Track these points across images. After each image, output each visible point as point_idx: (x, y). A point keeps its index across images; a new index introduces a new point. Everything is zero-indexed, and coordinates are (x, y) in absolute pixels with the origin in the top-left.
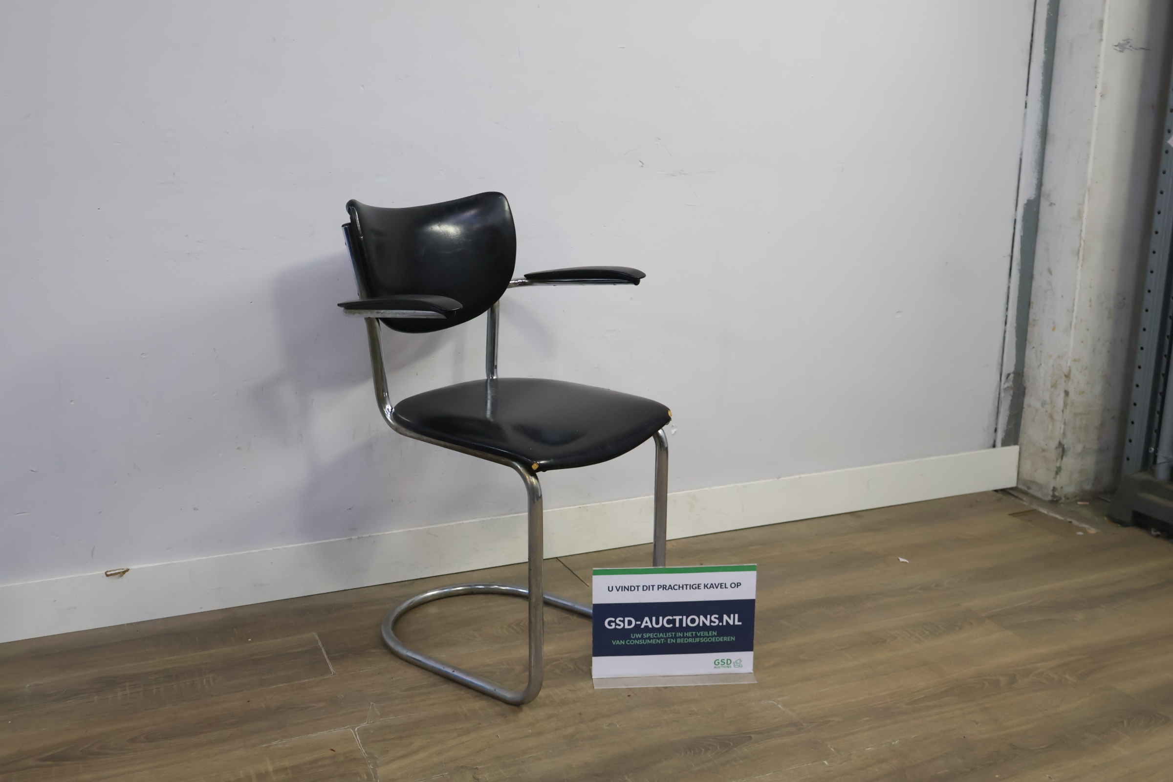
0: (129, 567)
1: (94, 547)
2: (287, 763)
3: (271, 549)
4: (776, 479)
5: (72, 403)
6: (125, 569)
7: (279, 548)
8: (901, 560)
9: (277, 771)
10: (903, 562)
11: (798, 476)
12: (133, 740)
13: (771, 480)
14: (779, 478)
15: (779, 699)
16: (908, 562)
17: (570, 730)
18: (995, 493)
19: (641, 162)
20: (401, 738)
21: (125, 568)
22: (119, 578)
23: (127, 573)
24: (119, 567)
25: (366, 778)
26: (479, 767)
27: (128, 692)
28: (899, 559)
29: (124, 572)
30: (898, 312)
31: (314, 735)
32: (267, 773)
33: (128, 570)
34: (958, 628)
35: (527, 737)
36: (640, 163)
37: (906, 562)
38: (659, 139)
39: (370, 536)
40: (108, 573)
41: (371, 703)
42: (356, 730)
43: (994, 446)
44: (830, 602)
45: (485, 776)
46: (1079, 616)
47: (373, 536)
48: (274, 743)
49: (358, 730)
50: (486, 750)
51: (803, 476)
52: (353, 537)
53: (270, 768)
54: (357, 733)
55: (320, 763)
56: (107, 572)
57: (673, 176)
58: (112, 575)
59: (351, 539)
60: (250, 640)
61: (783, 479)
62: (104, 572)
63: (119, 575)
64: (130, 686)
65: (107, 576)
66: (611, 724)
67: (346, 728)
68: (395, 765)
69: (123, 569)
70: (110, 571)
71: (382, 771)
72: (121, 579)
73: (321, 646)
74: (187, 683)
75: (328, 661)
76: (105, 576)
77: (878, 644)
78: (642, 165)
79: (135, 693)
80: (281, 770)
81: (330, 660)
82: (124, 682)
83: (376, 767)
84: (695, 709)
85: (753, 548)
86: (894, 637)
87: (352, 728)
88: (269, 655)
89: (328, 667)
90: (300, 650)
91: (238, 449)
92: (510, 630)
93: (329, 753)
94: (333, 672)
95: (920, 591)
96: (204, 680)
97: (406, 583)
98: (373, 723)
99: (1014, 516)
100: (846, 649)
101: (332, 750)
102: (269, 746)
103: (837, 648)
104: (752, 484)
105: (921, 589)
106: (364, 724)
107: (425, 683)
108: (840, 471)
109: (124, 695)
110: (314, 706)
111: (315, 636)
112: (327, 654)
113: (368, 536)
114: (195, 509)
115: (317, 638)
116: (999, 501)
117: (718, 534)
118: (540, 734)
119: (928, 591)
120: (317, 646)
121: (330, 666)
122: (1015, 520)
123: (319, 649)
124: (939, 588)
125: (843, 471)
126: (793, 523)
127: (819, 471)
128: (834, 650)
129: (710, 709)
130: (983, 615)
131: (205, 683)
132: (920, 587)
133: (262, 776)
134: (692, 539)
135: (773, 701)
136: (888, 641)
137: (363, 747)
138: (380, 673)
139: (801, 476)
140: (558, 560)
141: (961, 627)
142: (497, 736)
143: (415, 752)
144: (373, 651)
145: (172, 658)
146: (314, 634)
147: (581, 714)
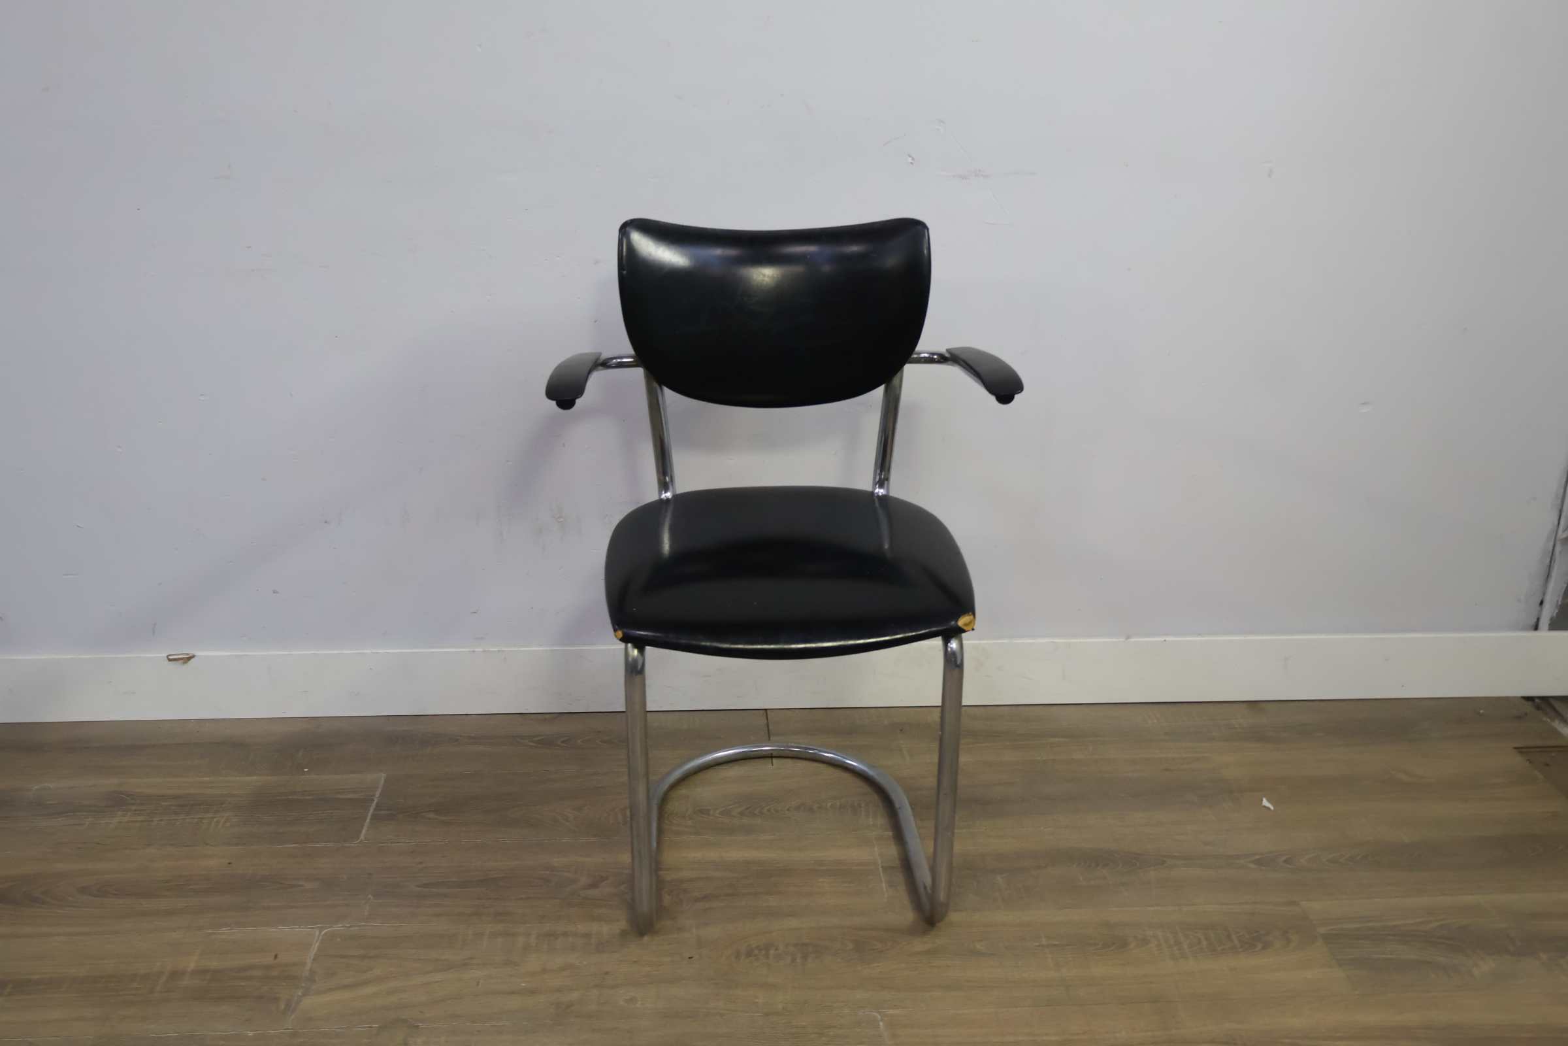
0: (196, 653)
1: (155, 624)
2: (214, 964)
3: (369, 651)
4: (1122, 639)
5: (119, 450)
6: (191, 655)
7: (380, 651)
8: (1265, 803)
9: (195, 972)
10: (1265, 807)
11: (1163, 639)
12: (83, 890)
13: (1115, 639)
14: (1128, 637)
15: (891, 1012)
16: (1272, 808)
17: (574, 996)
18: (1524, 702)
19: (910, 156)
20: (364, 957)
21: (191, 652)
22: (183, 663)
23: (192, 660)
24: (185, 650)
25: (283, 1008)
26: (421, 1025)
27: (126, 819)
28: (1262, 800)
29: (189, 659)
31: (272, 929)
32: (184, 972)
33: (193, 657)
34: (1260, 945)
35: (513, 993)
36: (910, 160)
37: (1269, 808)
38: (942, 122)
39: (499, 651)
40: (170, 657)
41: (370, 896)
42: (323, 933)
43: (1536, 628)
44: (1095, 859)
45: (419, 1041)
46: (1485, 966)
47: (503, 651)
48: (223, 930)
49: (326, 933)
50: (449, 1002)
51: (1170, 639)
52: (476, 650)
53: (192, 966)
54: (320, 938)
55: (248, 974)
56: (170, 655)
57: (964, 178)
58: (174, 660)
59: (474, 651)
60: (306, 770)
61: (1134, 639)
62: (166, 655)
63: (182, 661)
64: (136, 810)
65: (170, 660)
66: (632, 1000)
67: (314, 928)
68: (327, 998)
69: (187, 654)
70: (173, 655)
71: (308, 1002)
72: (185, 666)
73: (377, 796)
74: (196, 820)
75: (368, 820)
76: (166, 659)
77: (1113, 948)
78: (912, 161)
79: (133, 822)
80: (202, 972)
81: (371, 819)
82: (133, 804)
83: (306, 994)
84: (760, 1001)
85: (1052, 740)
86: (1145, 941)
87: (321, 929)
88: (310, 797)
89: (361, 831)
90: (350, 796)
91: (326, 522)
92: (620, 818)
93: (269, 960)
94: (362, 837)
95: (1252, 866)
96: (215, 820)
97: (548, 716)
98: (350, 927)
99: (1521, 752)
100: (1056, 945)
101: (276, 956)
102: (214, 933)
103: (1044, 942)
104: (1080, 642)
105: (1257, 862)
106: (338, 927)
107: (454, 880)
108: (1236, 638)
109: (121, 822)
110: (302, 886)
111: (383, 779)
112: (375, 810)
113: (496, 650)
114: (275, 592)
115: (382, 782)
116: (1519, 718)
117: (1020, 708)
118: (533, 992)
119: (1263, 868)
120: (374, 796)
121: (365, 828)
122: (1519, 760)
123: (373, 800)
124: (1288, 866)
125: (1242, 638)
126: (1146, 706)
127: (1199, 635)
128: (1037, 944)
129: (780, 1006)
130: (1322, 930)
131: (213, 824)
132: (1258, 857)
133: (175, 975)
134: (976, 708)
135: (880, 1013)
136: (1132, 946)
137: (313, 960)
138: (412, 852)
139: (1167, 639)
140: (765, 714)
141: (1267, 946)
142: (478, 983)
143: (363, 984)
144: (431, 815)
145: (206, 779)
146: (383, 776)
147: (607, 973)
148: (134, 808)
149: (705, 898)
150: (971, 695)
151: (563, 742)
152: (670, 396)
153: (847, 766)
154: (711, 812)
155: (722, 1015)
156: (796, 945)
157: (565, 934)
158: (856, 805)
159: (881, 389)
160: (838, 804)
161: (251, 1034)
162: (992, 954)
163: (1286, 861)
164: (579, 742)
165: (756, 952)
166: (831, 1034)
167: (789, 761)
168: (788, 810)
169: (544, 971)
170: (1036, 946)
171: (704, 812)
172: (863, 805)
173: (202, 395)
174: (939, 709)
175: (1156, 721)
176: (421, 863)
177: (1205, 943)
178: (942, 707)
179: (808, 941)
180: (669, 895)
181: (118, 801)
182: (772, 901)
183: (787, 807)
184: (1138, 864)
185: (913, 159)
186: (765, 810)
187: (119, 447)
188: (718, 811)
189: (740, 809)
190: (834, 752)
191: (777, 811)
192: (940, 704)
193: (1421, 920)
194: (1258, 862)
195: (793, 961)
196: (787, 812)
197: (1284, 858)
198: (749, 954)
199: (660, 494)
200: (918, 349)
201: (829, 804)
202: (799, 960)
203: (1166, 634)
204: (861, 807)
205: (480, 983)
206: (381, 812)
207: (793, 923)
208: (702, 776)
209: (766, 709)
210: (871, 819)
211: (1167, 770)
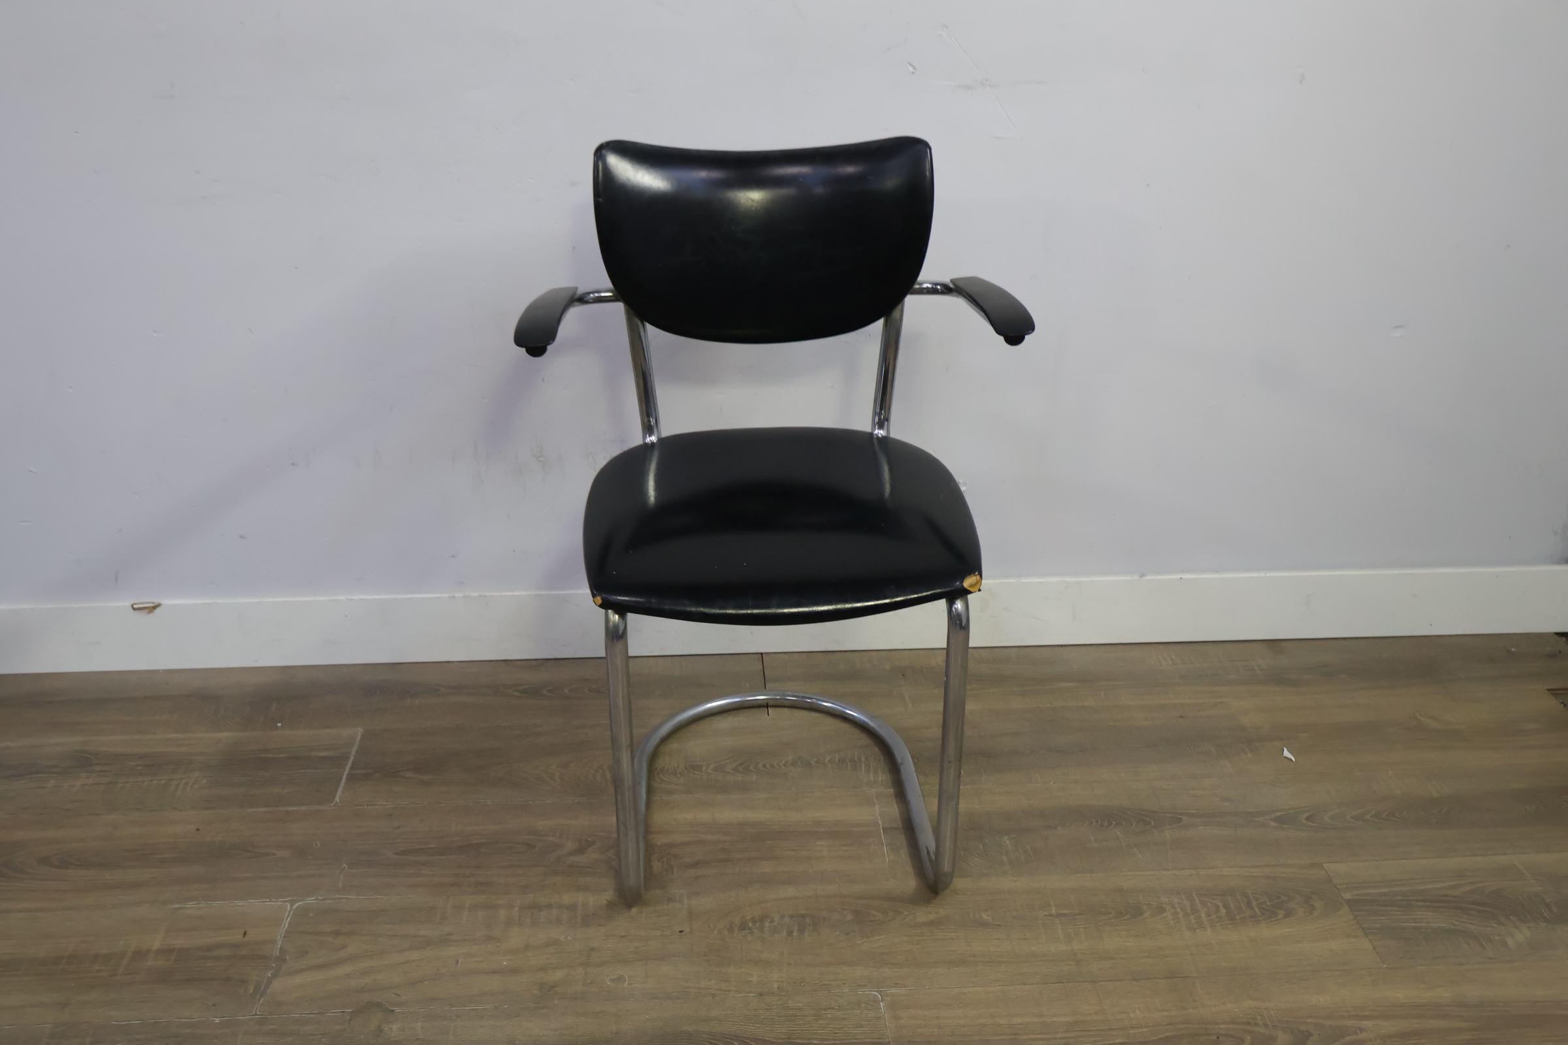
0: (162, 602)
1: (118, 572)
2: (180, 942)
3: (344, 598)
4: (1136, 577)
6: (156, 604)
7: (355, 598)
8: (1286, 753)
9: (160, 952)
10: (1286, 757)
11: (1179, 576)
12: (44, 861)
13: (1128, 578)
14: (1142, 576)
15: (893, 991)
16: (1293, 759)
17: (558, 975)
19: (911, 65)
20: (337, 933)
21: (157, 601)
22: (149, 613)
23: (158, 609)
24: (148, 600)
25: (251, 991)
26: (397, 1010)
27: (90, 781)
28: (1283, 751)
29: (155, 608)
30: (1396, 327)
31: (241, 903)
32: (148, 952)
33: (159, 605)
34: (1281, 913)
35: (494, 972)
36: (911, 69)
37: (1291, 760)
38: (947, 27)
39: (480, 596)
40: (135, 606)
41: (345, 865)
42: (295, 907)
44: (1108, 817)
45: (394, 1027)
46: (1521, 935)
47: (485, 596)
48: (190, 904)
49: (298, 907)
50: (426, 983)
51: (1186, 576)
52: (456, 595)
53: (157, 945)
54: (292, 912)
55: (216, 952)
56: (135, 604)
57: (969, 88)
58: (139, 609)
59: (454, 597)
60: (279, 725)
61: (1148, 578)
62: (129, 604)
63: (147, 610)
64: (100, 771)
65: (134, 609)
66: (620, 979)
67: (285, 901)
68: (298, 980)
69: (153, 603)
70: (139, 604)
71: (278, 985)
72: (151, 615)
73: (353, 753)
74: (163, 782)
75: (343, 781)
76: (132, 609)
77: (1126, 917)
78: (914, 71)
79: (98, 784)
80: (166, 952)
81: (347, 779)
82: (98, 764)
83: (275, 975)
84: (754, 979)
85: (1062, 685)
86: (1161, 909)
87: (292, 903)
88: (282, 755)
89: (337, 791)
90: (325, 754)
91: (293, 464)
92: (608, 776)
93: (236, 937)
94: (337, 799)
95: (1273, 824)
96: (184, 781)
97: (533, 663)
98: (323, 900)
99: (1553, 694)
100: (1065, 915)
101: (245, 934)
102: (181, 908)
103: (1054, 911)
104: (1092, 581)
105: (1277, 820)
106: (311, 900)
107: (432, 846)
108: (1256, 575)
109: (85, 785)
110: (275, 855)
111: (360, 734)
112: (352, 768)
113: (478, 595)
114: (241, 537)
115: (359, 738)
116: (1552, 656)
117: (1028, 649)
118: (514, 971)
119: (1285, 826)
120: (350, 753)
121: (340, 789)
122: (1553, 703)
123: (348, 758)
124: (1310, 824)
125: (1262, 575)
126: (1161, 647)
127: (1217, 572)
128: (1047, 913)
129: (776, 986)
130: (1348, 896)
131: (181, 785)
132: (1278, 814)
133: (140, 955)
134: (981, 650)
135: (880, 992)
136: (1147, 914)
137: (284, 937)
138: (390, 815)
139: (1183, 577)
140: (761, 659)
141: (1289, 914)
142: (457, 962)
143: (338, 963)
144: (409, 774)
145: (173, 736)
146: (360, 730)
147: (593, 950)
148: (98, 768)
149: (696, 864)
150: (978, 637)
151: (549, 691)
152: (654, 335)
153: (847, 716)
154: (704, 768)
155: (714, 996)
156: (791, 917)
157: (549, 906)
158: (856, 759)
159: (881, 322)
160: (837, 757)
161: (217, 1021)
162: (998, 925)
163: (1307, 819)
164: (566, 691)
165: (750, 925)
166: (829, 1016)
167: (786, 710)
168: (784, 765)
169: (527, 947)
170: (1045, 915)
171: (699, 768)
172: (863, 759)
173: (155, 331)
174: (945, 652)
175: (1170, 662)
176: (399, 827)
177: (1223, 911)
178: (948, 649)
179: (803, 912)
180: (658, 861)
181: (82, 761)
182: (767, 868)
183: (783, 762)
184: (1153, 822)
185: (914, 68)
186: (760, 766)
187: (70, 387)
188: (712, 767)
189: (735, 764)
190: (831, 701)
191: (772, 766)
192: (945, 646)
193: (1452, 883)
194: (1280, 820)
195: (790, 933)
196: (783, 767)
197: (1306, 815)
198: (743, 927)
199: (644, 438)
200: (920, 278)
201: (828, 758)
202: (795, 934)
203: (1182, 571)
204: (861, 762)
205: (459, 961)
206: (358, 772)
207: (790, 891)
208: (694, 728)
209: (762, 654)
210: (871, 775)
211: (1182, 717)
